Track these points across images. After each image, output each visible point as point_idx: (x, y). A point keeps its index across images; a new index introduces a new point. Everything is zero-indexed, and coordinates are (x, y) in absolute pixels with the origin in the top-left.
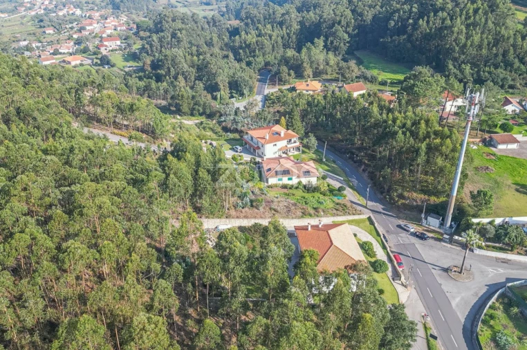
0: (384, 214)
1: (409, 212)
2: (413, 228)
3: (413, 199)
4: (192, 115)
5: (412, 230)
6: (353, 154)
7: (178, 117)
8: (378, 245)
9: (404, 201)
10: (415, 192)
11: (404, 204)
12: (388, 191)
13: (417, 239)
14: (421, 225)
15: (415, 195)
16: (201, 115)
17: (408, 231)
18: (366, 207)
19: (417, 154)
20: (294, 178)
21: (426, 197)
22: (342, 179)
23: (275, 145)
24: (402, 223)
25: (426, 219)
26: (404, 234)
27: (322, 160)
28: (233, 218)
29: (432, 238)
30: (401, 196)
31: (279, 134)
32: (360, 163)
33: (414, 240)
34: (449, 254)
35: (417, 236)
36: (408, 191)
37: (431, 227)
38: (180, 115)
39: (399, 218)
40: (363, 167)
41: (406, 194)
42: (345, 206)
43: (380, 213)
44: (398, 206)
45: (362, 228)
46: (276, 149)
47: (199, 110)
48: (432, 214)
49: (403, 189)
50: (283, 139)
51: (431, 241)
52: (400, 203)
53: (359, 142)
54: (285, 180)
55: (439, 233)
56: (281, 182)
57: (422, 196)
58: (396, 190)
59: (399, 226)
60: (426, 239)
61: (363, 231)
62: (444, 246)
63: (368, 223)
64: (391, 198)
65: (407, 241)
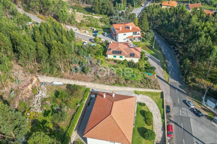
0: (178, 90)
1: (196, 92)
2: (194, 105)
3: (201, 84)
4: (101, 14)
5: (192, 107)
6: (175, 46)
7: (94, 14)
8: (160, 114)
9: (194, 84)
10: (205, 79)
11: (194, 86)
12: (187, 75)
13: (194, 115)
14: (201, 104)
15: (204, 81)
16: (105, 14)
17: (189, 106)
18: (167, 83)
19: (210, 53)
20: (123, 57)
21: (212, 84)
22: (160, 61)
23: (125, 34)
24: (188, 99)
25: (206, 101)
26: (185, 109)
27: (152, 47)
28: (65, 78)
29: (206, 116)
30: (193, 80)
31: (128, 28)
32: (177, 52)
33: (191, 115)
34: (214, 133)
35: (194, 112)
36: (200, 78)
37: (208, 107)
38: (94, 13)
39: (187, 94)
40: (178, 55)
41: (197, 79)
42: (149, 81)
43: (176, 88)
44: (190, 86)
45: (153, 99)
46: (125, 37)
47: (104, 11)
48: (211, 98)
49: (196, 76)
50: (130, 31)
51: (203, 119)
52: (191, 85)
53: (182, 39)
54: (118, 58)
55: (213, 113)
56: (114, 58)
57: (209, 83)
58: (191, 75)
59: (184, 101)
60: (200, 116)
61: (153, 102)
62: (213, 125)
63: (159, 96)
64: (186, 80)
65: (185, 115)
